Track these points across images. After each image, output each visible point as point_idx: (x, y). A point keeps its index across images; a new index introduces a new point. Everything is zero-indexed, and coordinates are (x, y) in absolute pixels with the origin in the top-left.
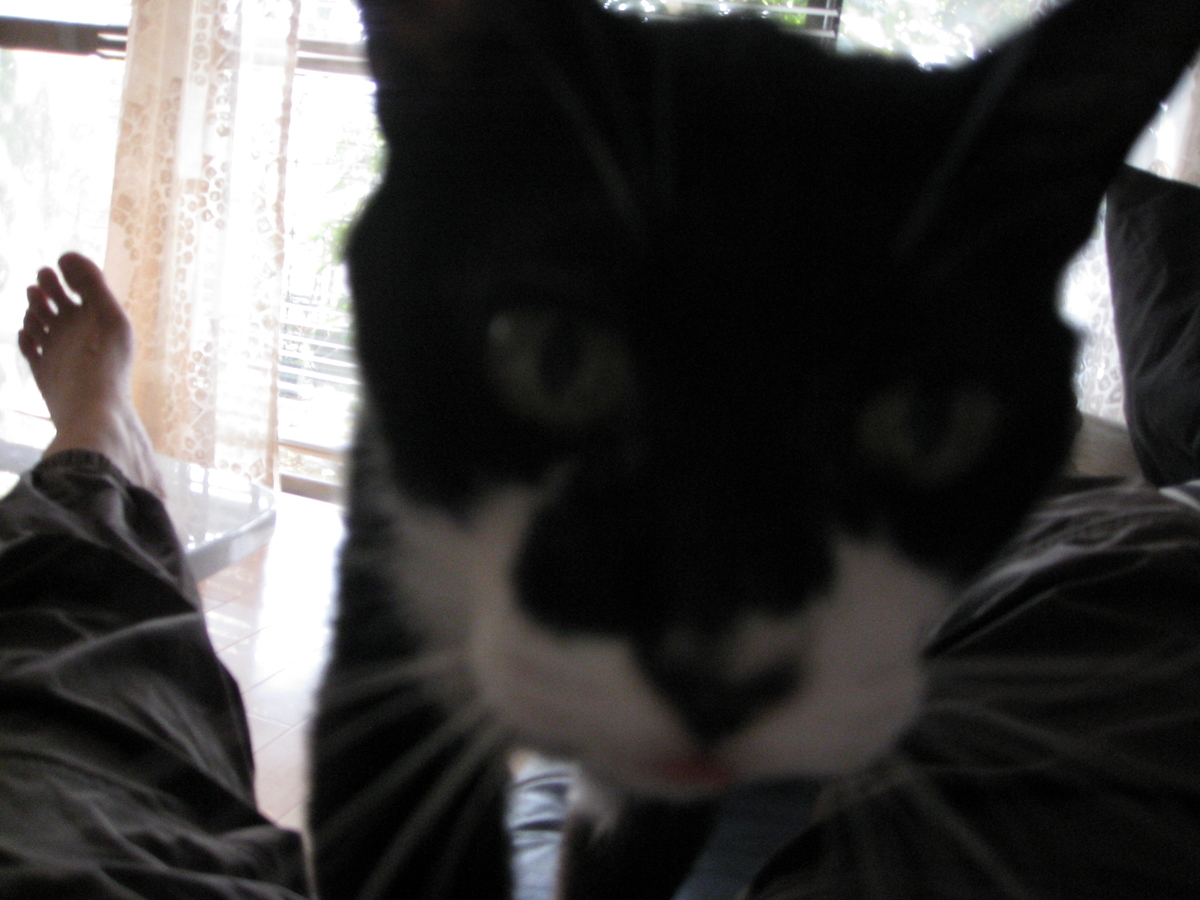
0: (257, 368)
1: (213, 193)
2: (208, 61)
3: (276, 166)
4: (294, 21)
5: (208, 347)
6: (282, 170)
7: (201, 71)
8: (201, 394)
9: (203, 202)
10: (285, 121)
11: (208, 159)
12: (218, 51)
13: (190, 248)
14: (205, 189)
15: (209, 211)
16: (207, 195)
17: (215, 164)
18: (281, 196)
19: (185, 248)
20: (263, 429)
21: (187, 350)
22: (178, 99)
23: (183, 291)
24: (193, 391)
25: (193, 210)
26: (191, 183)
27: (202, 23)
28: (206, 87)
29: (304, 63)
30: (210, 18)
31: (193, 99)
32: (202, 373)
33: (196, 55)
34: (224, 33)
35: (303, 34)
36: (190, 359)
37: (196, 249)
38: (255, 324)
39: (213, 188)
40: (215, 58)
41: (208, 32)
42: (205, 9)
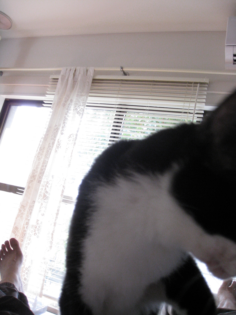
0: (40, 274)
1: (38, 229)
2: (42, 198)
3: (53, 224)
4: (63, 191)
5: (29, 267)
6: (55, 225)
7: (40, 200)
8: (25, 279)
9: (35, 231)
10: (57, 214)
11: (38, 220)
12: (45, 196)
13: (30, 242)
14: (36, 228)
15: (36, 233)
16: (36, 229)
17: (39, 222)
18: (53, 232)
19: (28, 241)
20: (39, 291)
21: (24, 267)
22: (33, 206)
23: (26, 252)
24: (23, 278)
25: (32, 233)
26: (33, 226)
27: (42, 189)
28: (41, 203)
29: (64, 201)
30: (44, 188)
31: (37, 205)
32: (27, 273)
33: (39, 196)
34: (47, 192)
35: (64, 194)
36: (24, 269)
37: (31, 242)
38: (42, 263)
39: (38, 227)
40: (43, 198)
41: (43, 191)
42: (43, 186)
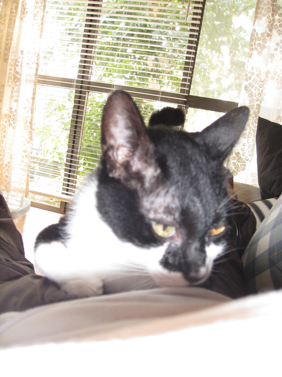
0: (23, 169)
1: (12, 118)
2: (12, 80)
3: (30, 111)
4: (37, 70)
5: (9, 163)
6: (32, 112)
7: (10, 83)
8: (7, 176)
9: (9, 121)
10: (34, 98)
11: (11, 108)
12: (15, 77)
13: (5, 134)
14: (10, 117)
15: (11, 123)
16: (10, 119)
17: (13, 110)
18: (32, 120)
19: (3, 134)
20: (24, 187)
21: (3, 163)
22: (3, 91)
23: (3, 146)
24: (4, 175)
25: (6, 123)
26: (6, 115)
27: (11, 69)
28: (11, 87)
29: (39, 82)
30: (13, 68)
31: (7, 91)
32: (7, 170)
33: (8, 79)
34: (17, 73)
35: (40, 73)
36: (4, 166)
37: (6, 134)
38: (23, 156)
39: (12, 117)
40: (14, 80)
41: (12, 72)
42: (12, 65)
